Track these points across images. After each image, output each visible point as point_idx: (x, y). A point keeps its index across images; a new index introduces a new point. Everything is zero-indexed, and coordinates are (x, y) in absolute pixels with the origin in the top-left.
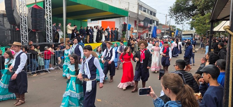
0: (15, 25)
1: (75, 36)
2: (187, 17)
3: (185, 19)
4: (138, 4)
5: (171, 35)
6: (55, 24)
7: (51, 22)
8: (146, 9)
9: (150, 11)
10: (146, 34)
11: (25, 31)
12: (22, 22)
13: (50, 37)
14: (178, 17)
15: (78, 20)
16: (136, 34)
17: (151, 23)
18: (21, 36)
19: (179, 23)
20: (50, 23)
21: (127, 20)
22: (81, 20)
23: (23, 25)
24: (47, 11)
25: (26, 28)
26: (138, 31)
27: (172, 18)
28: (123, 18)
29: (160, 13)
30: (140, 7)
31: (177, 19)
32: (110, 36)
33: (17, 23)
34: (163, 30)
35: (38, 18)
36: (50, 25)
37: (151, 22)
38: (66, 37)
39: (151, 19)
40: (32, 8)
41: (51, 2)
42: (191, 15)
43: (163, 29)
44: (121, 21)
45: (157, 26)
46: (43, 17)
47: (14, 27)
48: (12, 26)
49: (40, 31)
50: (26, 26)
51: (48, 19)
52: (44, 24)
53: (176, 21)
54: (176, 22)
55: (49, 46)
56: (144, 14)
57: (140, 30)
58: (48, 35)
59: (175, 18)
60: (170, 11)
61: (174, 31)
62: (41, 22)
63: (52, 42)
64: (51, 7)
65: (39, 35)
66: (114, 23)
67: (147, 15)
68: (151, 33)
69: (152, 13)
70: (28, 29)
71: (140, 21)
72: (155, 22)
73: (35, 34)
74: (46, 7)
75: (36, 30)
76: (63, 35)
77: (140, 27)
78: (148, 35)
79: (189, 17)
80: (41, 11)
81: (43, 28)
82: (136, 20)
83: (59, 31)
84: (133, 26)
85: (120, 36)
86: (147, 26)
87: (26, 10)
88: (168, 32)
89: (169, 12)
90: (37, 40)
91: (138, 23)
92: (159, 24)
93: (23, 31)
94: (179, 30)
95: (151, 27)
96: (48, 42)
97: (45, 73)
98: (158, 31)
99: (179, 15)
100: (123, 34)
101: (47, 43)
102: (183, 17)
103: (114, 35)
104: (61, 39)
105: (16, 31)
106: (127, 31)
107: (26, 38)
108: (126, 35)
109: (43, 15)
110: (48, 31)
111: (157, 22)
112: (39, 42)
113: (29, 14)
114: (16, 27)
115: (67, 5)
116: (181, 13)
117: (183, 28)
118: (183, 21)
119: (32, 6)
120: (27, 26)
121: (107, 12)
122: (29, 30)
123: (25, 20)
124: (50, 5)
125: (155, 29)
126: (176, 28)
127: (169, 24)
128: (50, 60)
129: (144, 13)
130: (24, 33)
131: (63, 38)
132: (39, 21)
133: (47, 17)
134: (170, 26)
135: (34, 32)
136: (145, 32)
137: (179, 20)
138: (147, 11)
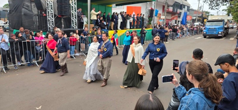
0: (42, 10)
1: (99, 22)
3: (221, 4)
5: (203, 22)
10: (175, 21)
11: (51, 16)
12: (48, 7)
14: (212, 2)
15: (102, 5)
16: (164, 21)
17: (182, 8)
18: (48, 21)
19: (213, 8)
20: (75, 8)
21: (155, 5)
23: (49, 11)
25: (52, 13)
26: (165, 17)
27: (206, 2)
28: (150, 2)
31: (212, 3)
32: (136, 22)
33: (44, 8)
34: (195, 16)
35: (63, 4)
36: (75, 11)
37: (181, 6)
38: (91, 23)
39: (181, 3)
43: (195, 15)
44: (148, 7)
45: (188, 12)
46: (68, 2)
47: (41, 13)
48: (39, 11)
49: (65, 17)
50: (52, 12)
51: (72, 4)
52: (69, 9)
54: (211, 7)
55: (74, 32)
57: (168, 16)
58: (73, 21)
59: (209, 2)
61: (207, 18)
62: (66, 8)
63: (77, 28)
65: (64, 21)
66: (140, 8)
68: (180, 20)
70: (54, 14)
71: (168, 6)
72: (186, 7)
73: (61, 20)
75: (61, 15)
76: (88, 21)
77: (168, 12)
78: (177, 22)
79: (226, 1)
81: (68, 13)
82: (165, 5)
83: (84, 17)
84: (160, 12)
85: (146, 22)
86: (177, 12)
88: (200, 19)
90: (63, 26)
91: (166, 8)
92: (190, 9)
93: (50, 16)
95: (181, 13)
96: (73, 28)
97: (71, 59)
98: (188, 18)
100: (150, 21)
101: (72, 29)
102: (218, 2)
103: (140, 22)
104: (85, 25)
105: (43, 17)
106: (153, 18)
107: (53, 24)
108: (152, 22)
110: (73, 17)
111: (188, 7)
112: (65, 28)
114: (43, 13)
117: (218, 14)
118: (219, 5)
120: (53, 11)
122: (55, 16)
123: (51, 6)
125: (186, 15)
126: (210, 14)
127: (201, 10)
128: (75, 46)
130: (51, 19)
131: (88, 24)
132: (64, 6)
133: (72, 2)
134: (203, 12)
135: (60, 18)
136: (173, 19)
137: (213, 5)
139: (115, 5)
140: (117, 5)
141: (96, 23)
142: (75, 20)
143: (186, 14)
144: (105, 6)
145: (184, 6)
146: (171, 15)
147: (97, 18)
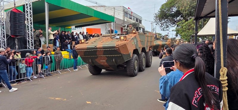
2: (172, 23)
4: (124, 11)
7: (33, 27)
8: (131, 15)
9: (135, 18)
11: (3, 37)
19: (164, 29)
20: (31, 28)
21: (114, 26)
22: (64, 26)
24: (28, 15)
25: (4, 33)
27: (158, 24)
28: (109, 23)
29: (146, 20)
30: (126, 13)
31: (162, 25)
35: (18, 23)
36: (31, 31)
40: (11, 11)
41: (31, 6)
42: (176, 22)
44: (107, 27)
46: (23, 21)
49: (20, 37)
50: (3, 31)
51: (28, 24)
52: (24, 29)
53: (162, 28)
56: (130, 21)
58: (29, 41)
59: (160, 24)
62: (21, 27)
63: (33, 48)
64: (32, 11)
65: (18, 41)
69: (138, 20)
70: (6, 35)
73: (14, 40)
74: (27, 11)
75: (15, 36)
76: (46, 41)
79: (174, 23)
80: (21, 15)
81: (23, 33)
87: (4, 14)
89: (155, 19)
90: (17, 47)
92: (145, 31)
96: (29, 48)
101: (28, 50)
102: (168, 24)
104: (43, 45)
107: (4, 45)
109: (23, 19)
110: (29, 37)
111: (143, 29)
112: (19, 49)
113: (7, 18)
115: (50, 10)
116: (166, 20)
119: (11, 10)
120: (5, 31)
122: (7, 36)
123: (3, 25)
124: (30, 9)
126: (162, 35)
127: (154, 32)
128: (31, 67)
130: (2, 40)
131: (46, 44)
132: (18, 26)
133: (28, 22)
134: (156, 34)
135: (13, 38)
138: (132, 17)
139: (74, 27)
140: (76, 27)
142: (30, 40)
144: (64, 28)
145: (140, 28)
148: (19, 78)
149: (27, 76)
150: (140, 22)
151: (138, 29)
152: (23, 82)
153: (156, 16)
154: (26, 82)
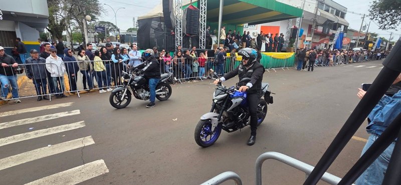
0: (170, 28)
1: (229, 42)
5: (366, 47)
6: (209, 28)
8: (329, 6)
9: (335, 11)
10: (324, 45)
12: (177, 25)
13: (202, 43)
15: (232, 24)
16: (310, 43)
18: (176, 40)
19: (386, 27)
20: (204, 26)
21: (300, 23)
23: (178, 29)
24: (202, 12)
25: (181, 32)
26: (312, 39)
27: (375, 19)
28: (294, 19)
29: (353, 13)
30: (321, 3)
31: (383, 20)
33: (173, 26)
34: (354, 40)
35: (193, 21)
36: (204, 29)
37: (336, 26)
38: (220, 43)
39: (336, 22)
40: (188, 8)
43: (354, 38)
44: (290, 25)
45: (344, 33)
46: (198, 19)
47: (170, 31)
49: (193, 36)
50: (180, 30)
51: (202, 22)
52: (198, 27)
53: (381, 25)
56: (326, 15)
57: (315, 38)
58: (201, 41)
59: (380, 19)
60: (373, 9)
61: (374, 42)
62: (195, 25)
64: (206, 8)
65: (192, 41)
66: (278, 27)
67: (330, 16)
68: (333, 43)
69: (339, 14)
71: (317, 26)
72: (343, 27)
73: (189, 39)
74: (201, 7)
75: (190, 34)
76: (217, 41)
78: (328, 46)
80: (195, 12)
81: (197, 31)
82: (312, 23)
83: (213, 36)
84: (305, 33)
86: (328, 33)
87: (181, 12)
88: (362, 43)
89: (371, 9)
90: (190, 45)
91: (314, 28)
92: (349, 30)
93: (178, 35)
94: (382, 40)
95: (334, 34)
96: (201, 48)
98: (345, 41)
99: (388, 14)
100: (291, 43)
101: (199, 49)
102: (395, 18)
103: (278, 44)
104: (214, 45)
105: (171, 35)
106: (296, 39)
108: (294, 44)
109: (197, 17)
110: (201, 36)
111: (345, 26)
113: (184, 16)
114: (172, 31)
115: (224, 5)
116: (393, 11)
117: (392, 37)
118: (394, 23)
120: (182, 29)
121: (272, 11)
122: (183, 34)
123: (180, 23)
124: (205, 5)
126: (378, 37)
127: (364, 32)
129: (326, 13)
130: (179, 38)
131: (217, 43)
132: (193, 24)
133: (202, 20)
134: (367, 34)
135: (188, 36)
136: (322, 42)
137: (386, 23)
138: (330, 9)
139: (247, 24)
140: (249, 24)
141: (226, 43)
142: (203, 38)
143: (343, 36)
144: (236, 25)
145: (340, 25)
146: (319, 37)
147: (227, 37)
148: (192, 77)
149: (199, 76)
150: (343, 16)
151: (337, 27)
152: (195, 81)
153: (374, 6)
154: (197, 81)
